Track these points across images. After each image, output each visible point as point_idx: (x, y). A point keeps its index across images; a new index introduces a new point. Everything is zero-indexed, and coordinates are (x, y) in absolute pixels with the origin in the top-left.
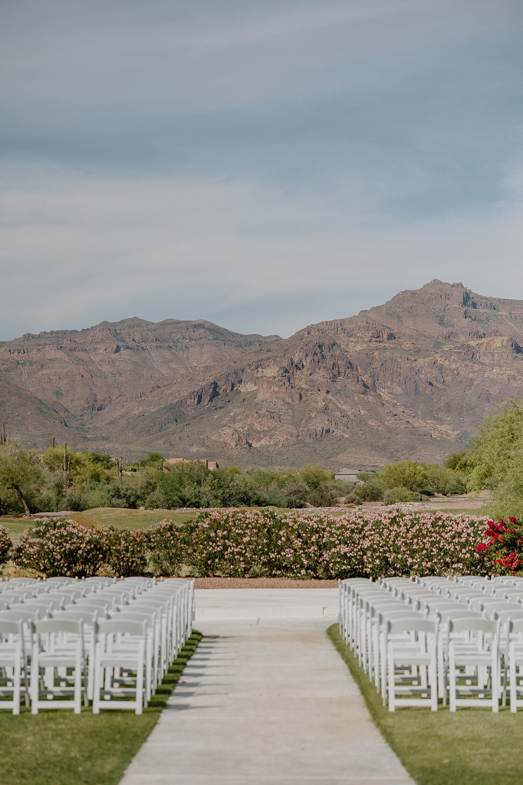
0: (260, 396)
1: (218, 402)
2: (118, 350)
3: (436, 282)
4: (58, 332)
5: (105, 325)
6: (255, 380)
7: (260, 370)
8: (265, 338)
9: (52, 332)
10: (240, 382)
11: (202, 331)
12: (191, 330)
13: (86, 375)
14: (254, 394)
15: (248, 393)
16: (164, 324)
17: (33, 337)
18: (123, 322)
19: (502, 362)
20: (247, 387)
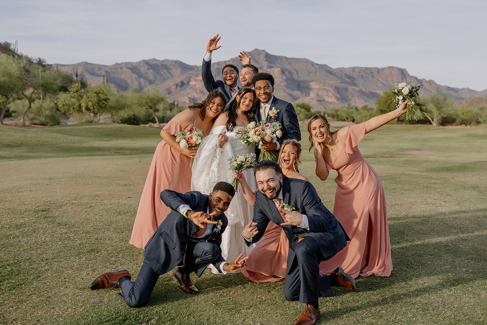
0: (197, 86)
1: (183, 88)
2: (148, 69)
3: (256, 49)
4: (127, 63)
5: (144, 61)
6: (196, 81)
7: (197, 77)
8: (198, 67)
9: (125, 63)
10: (190, 81)
11: (177, 64)
12: (174, 63)
13: (138, 77)
14: (195, 85)
15: (193, 85)
16: (164, 61)
17: (119, 64)
18: (150, 60)
19: (278, 76)
20: (192, 83)
